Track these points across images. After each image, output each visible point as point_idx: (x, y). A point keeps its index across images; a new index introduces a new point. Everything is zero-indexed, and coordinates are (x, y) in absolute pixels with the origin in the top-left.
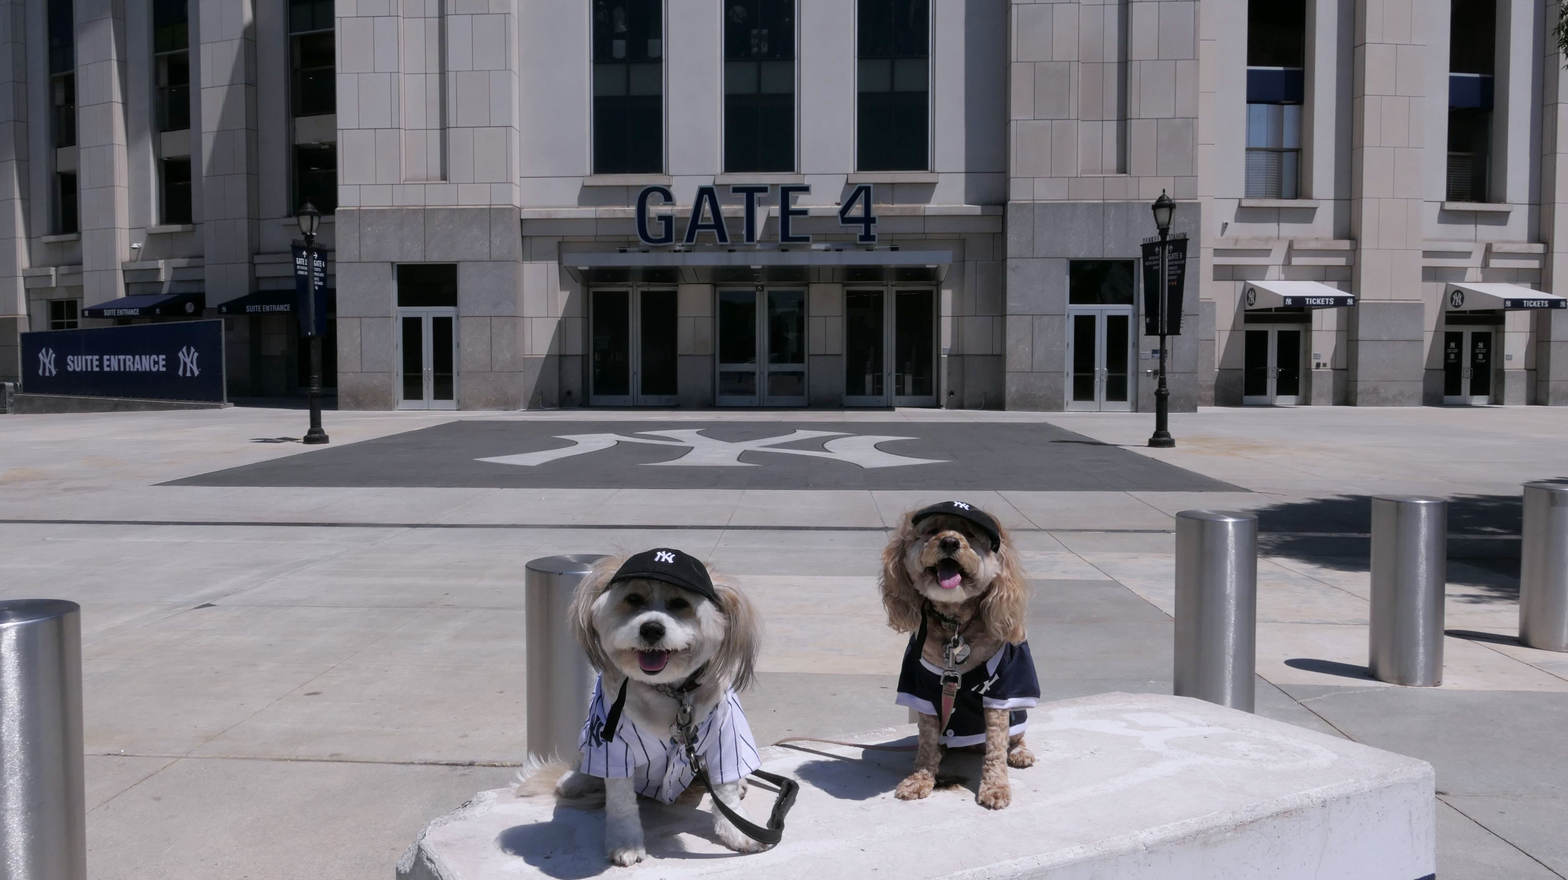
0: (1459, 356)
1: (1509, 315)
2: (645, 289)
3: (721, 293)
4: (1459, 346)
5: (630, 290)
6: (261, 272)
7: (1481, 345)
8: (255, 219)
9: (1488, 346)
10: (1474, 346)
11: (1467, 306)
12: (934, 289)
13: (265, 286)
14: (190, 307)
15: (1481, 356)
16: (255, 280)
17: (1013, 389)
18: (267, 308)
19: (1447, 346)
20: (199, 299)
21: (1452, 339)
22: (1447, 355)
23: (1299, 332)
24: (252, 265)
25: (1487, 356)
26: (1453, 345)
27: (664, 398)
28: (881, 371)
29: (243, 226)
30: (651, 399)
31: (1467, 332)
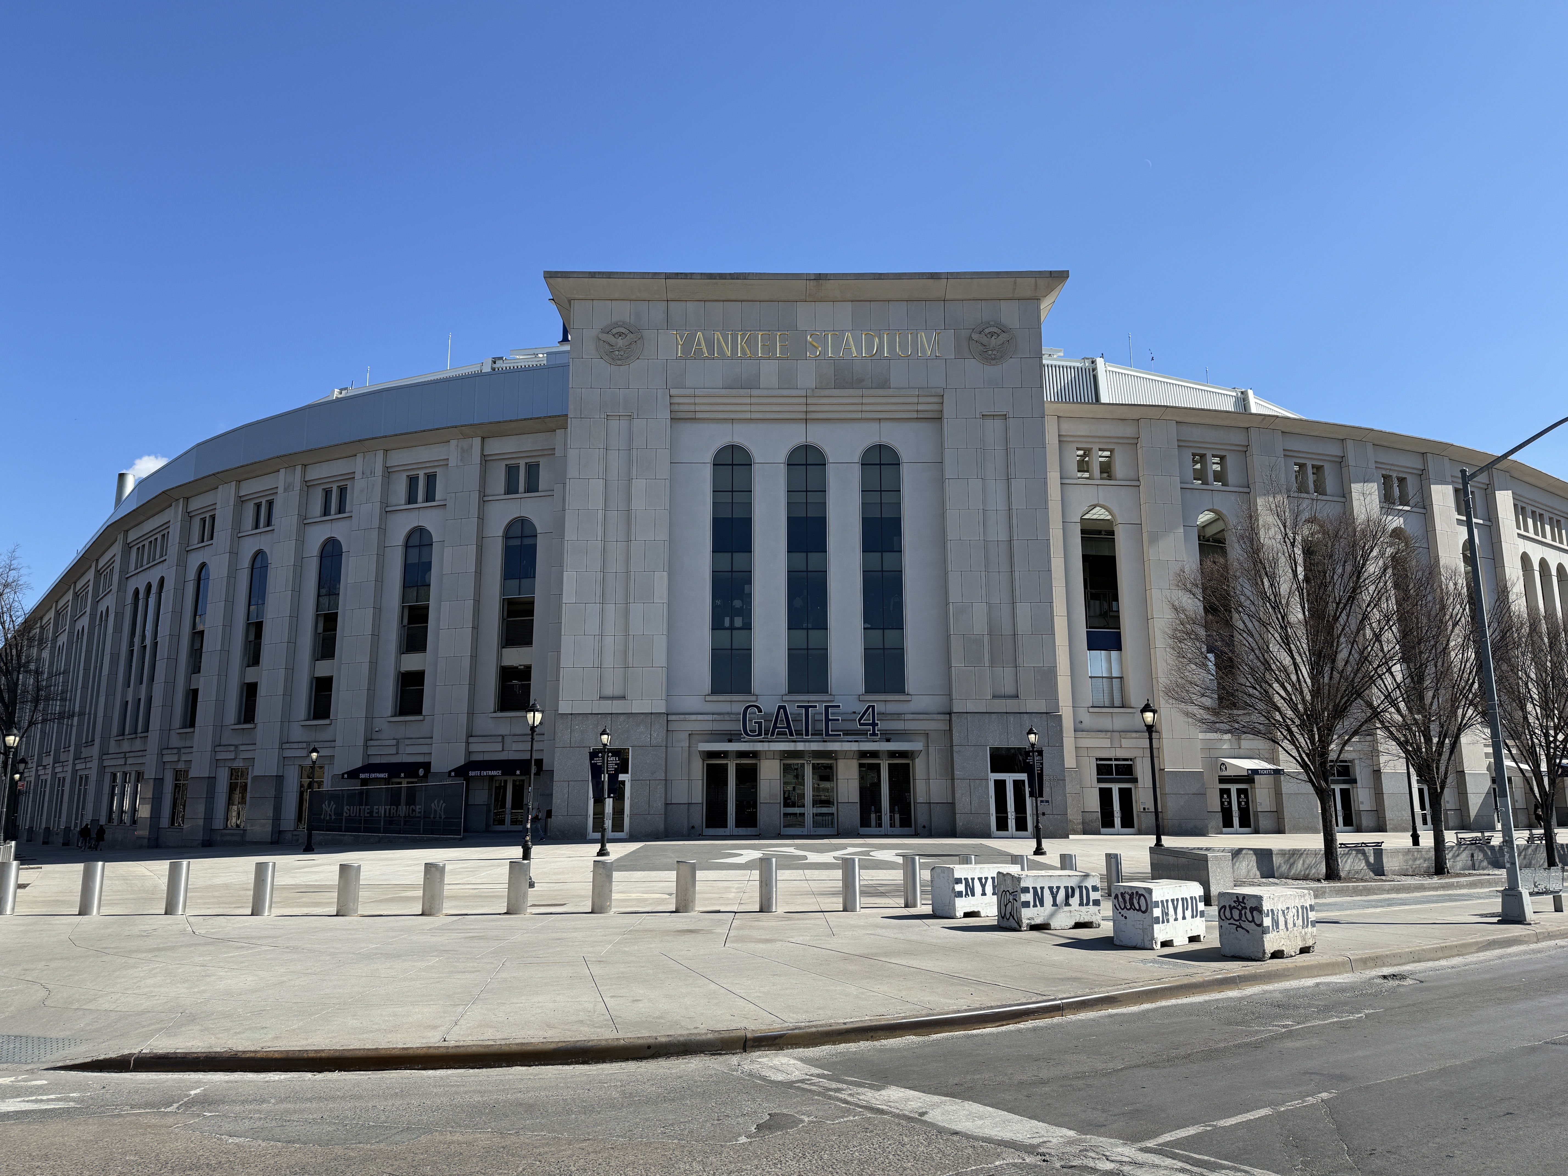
0: (1230, 803)
1: (1256, 777)
2: (738, 762)
3: (784, 764)
4: (1229, 797)
5: (729, 762)
6: (473, 748)
7: (1242, 796)
8: (471, 714)
9: (1247, 797)
10: (1239, 797)
11: (1229, 773)
12: (910, 762)
13: (479, 758)
14: (421, 772)
15: (1243, 803)
16: (469, 753)
17: (961, 824)
18: (485, 773)
19: (1222, 797)
20: (427, 766)
21: (1225, 792)
22: (1222, 803)
23: (1131, 789)
24: (468, 743)
25: (1247, 803)
26: (1225, 796)
27: (750, 831)
28: (881, 812)
29: (463, 718)
30: (742, 831)
31: (1234, 788)
